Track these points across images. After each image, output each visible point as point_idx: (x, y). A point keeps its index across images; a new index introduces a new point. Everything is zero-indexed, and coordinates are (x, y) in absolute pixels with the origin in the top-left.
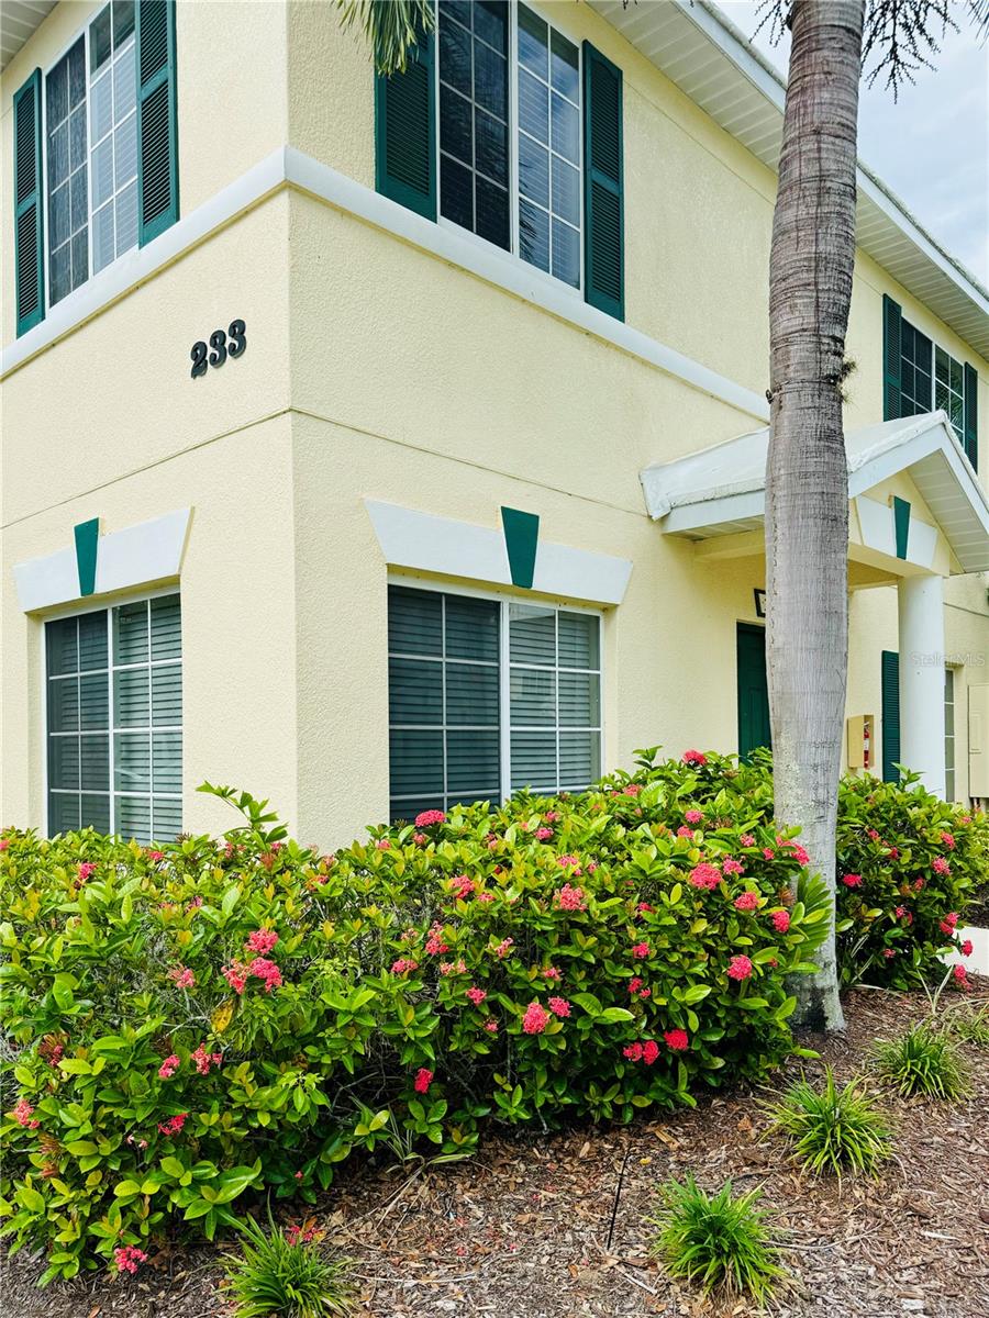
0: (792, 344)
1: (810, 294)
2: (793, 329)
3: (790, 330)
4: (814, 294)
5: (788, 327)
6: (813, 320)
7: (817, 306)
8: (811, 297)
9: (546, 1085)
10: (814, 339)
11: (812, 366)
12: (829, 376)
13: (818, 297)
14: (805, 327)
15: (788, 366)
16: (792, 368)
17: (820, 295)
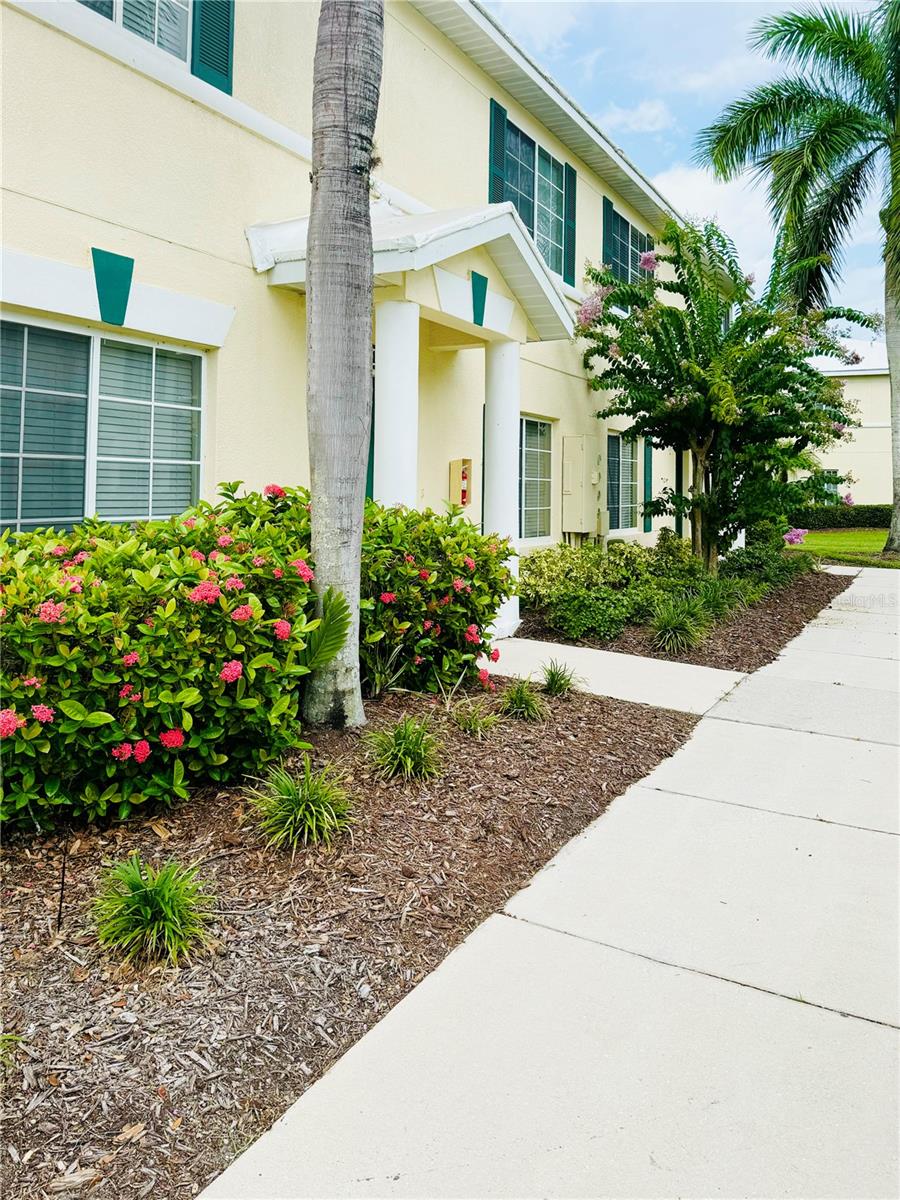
0: (326, 136)
1: (340, 97)
2: (328, 125)
3: (324, 125)
4: (344, 98)
5: (323, 123)
6: (342, 119)
7: (346, 108)
8: (341, 100)
10: (344, 135)
11: (342, 156)
12: (356, 167)
13: (346, 101)
14: (336, 124)
15: (322, 155)
16: (325, 157)
17: (348, 99)
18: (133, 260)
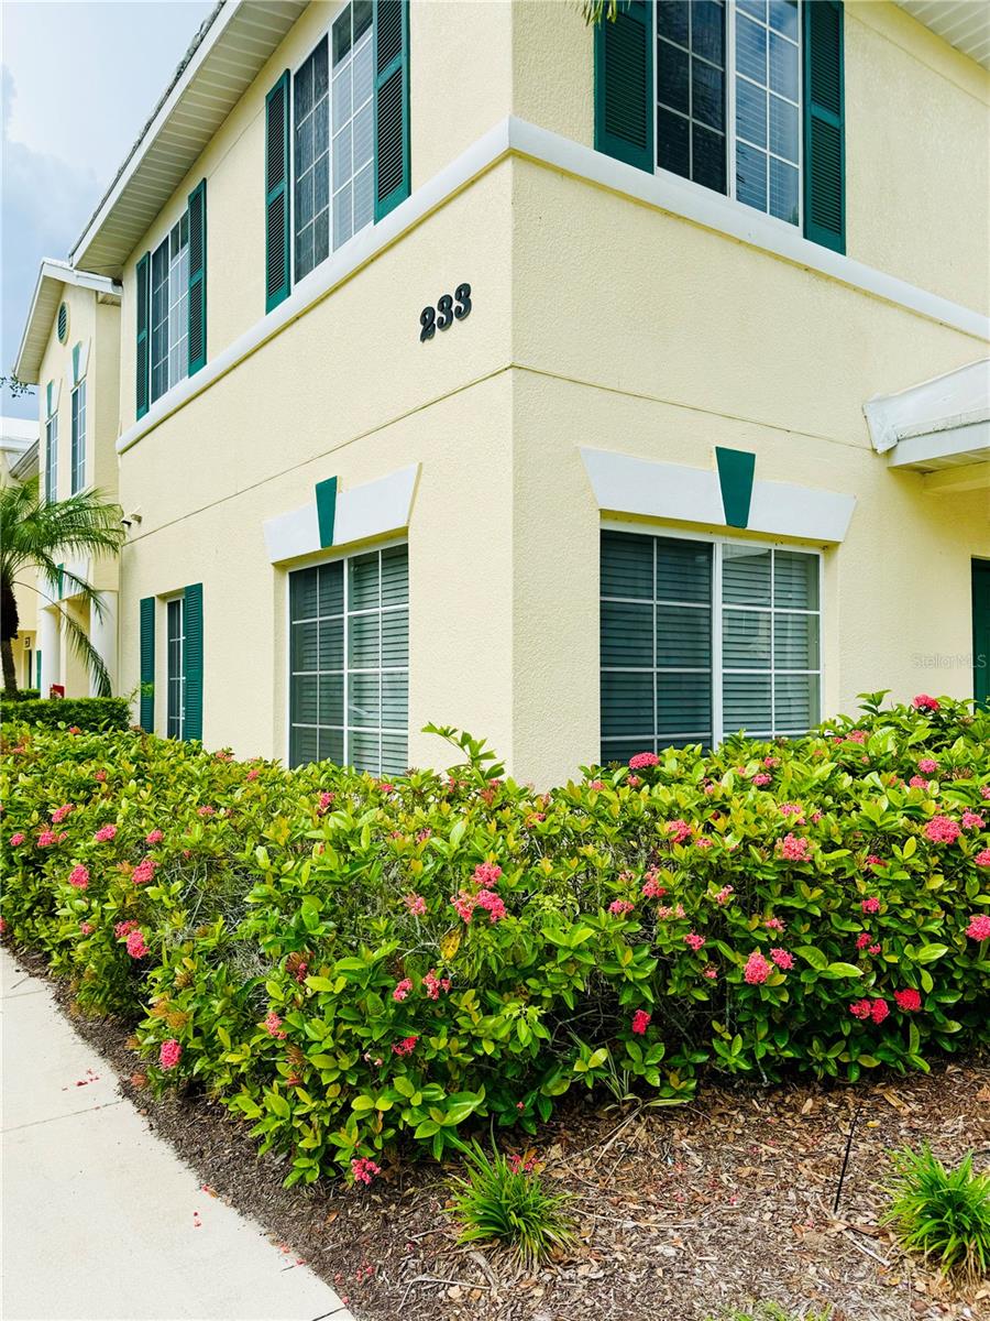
9: (766, 1037)
18: (753, 456)
